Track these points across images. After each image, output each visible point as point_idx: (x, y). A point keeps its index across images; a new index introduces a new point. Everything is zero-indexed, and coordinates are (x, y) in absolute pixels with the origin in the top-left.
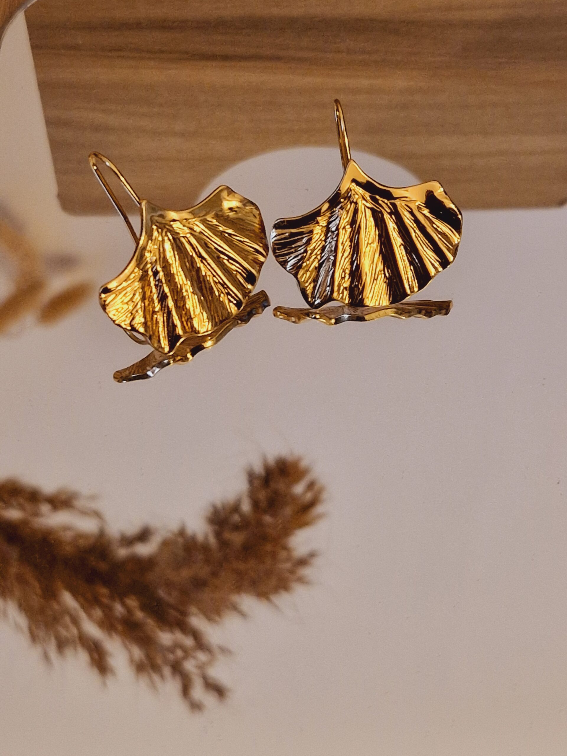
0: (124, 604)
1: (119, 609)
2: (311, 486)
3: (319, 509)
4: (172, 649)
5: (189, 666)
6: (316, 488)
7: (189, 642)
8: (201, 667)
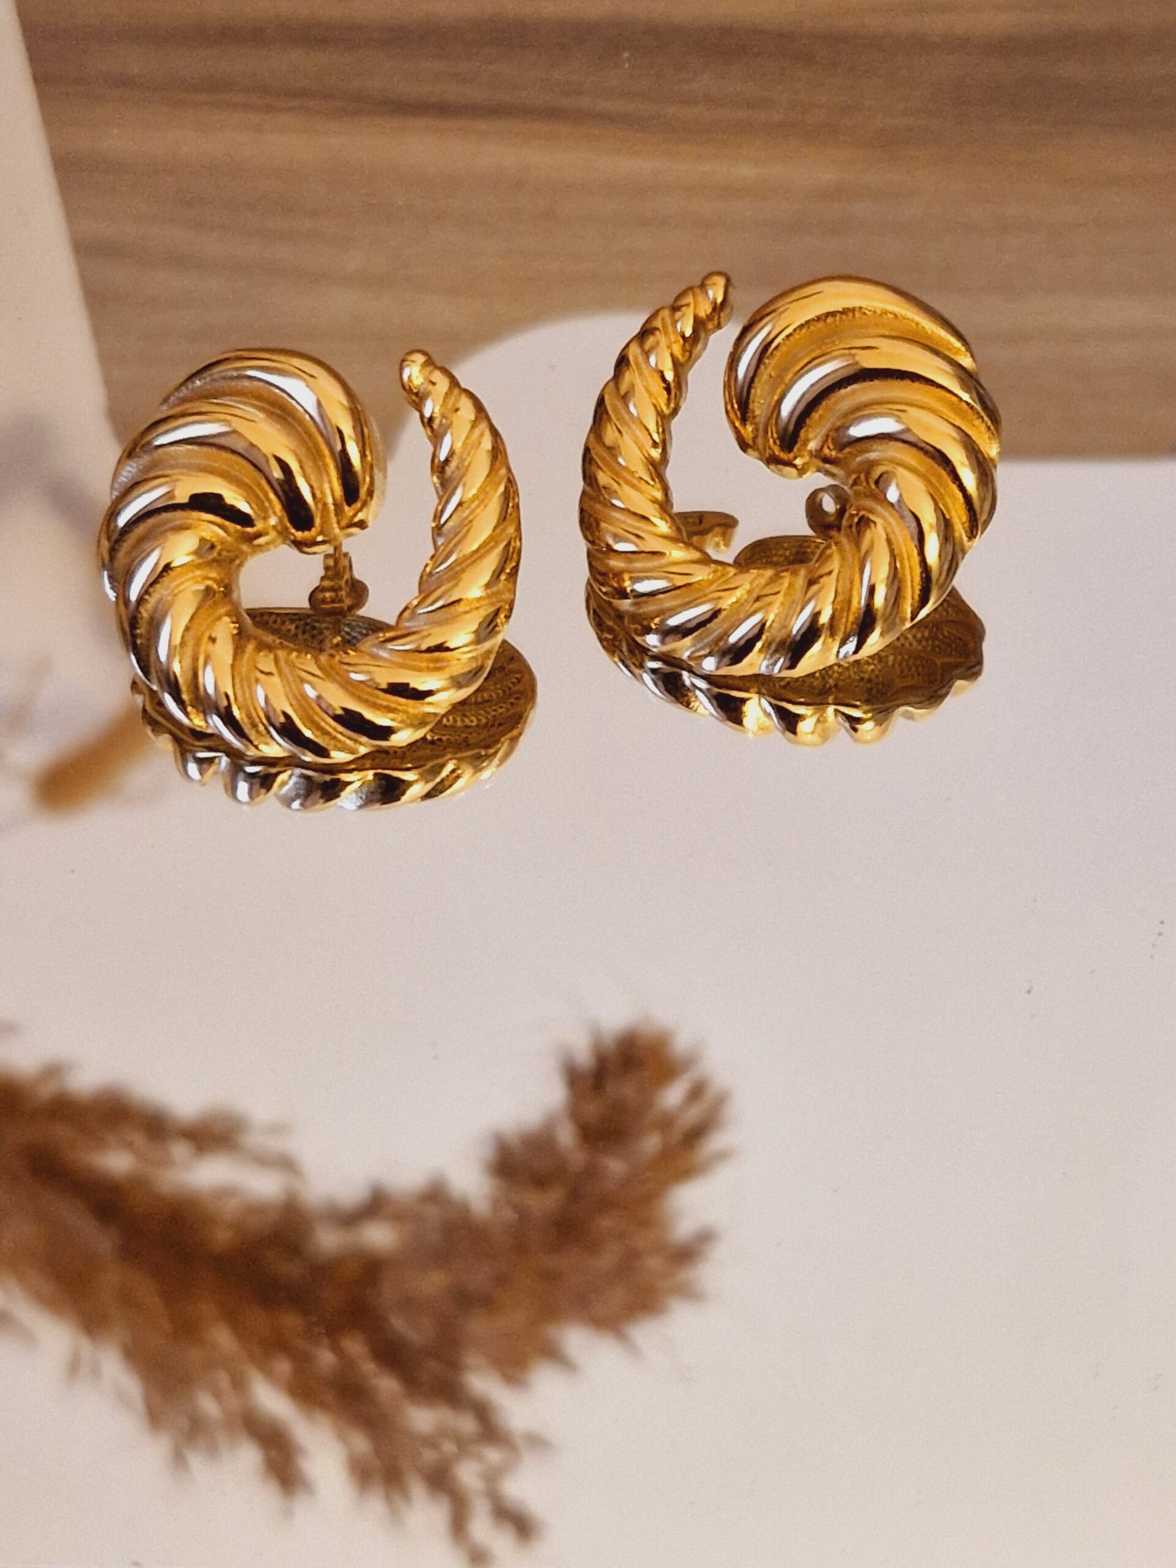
0: (337, 1349)
1: (326, 1358)
2: (696, 1092)
3: (716, 1142)
4: (431, 1442)
5: (468, 1474)
6: (710, 1094)
7: (467, 1424)
8: (492, 1478)
